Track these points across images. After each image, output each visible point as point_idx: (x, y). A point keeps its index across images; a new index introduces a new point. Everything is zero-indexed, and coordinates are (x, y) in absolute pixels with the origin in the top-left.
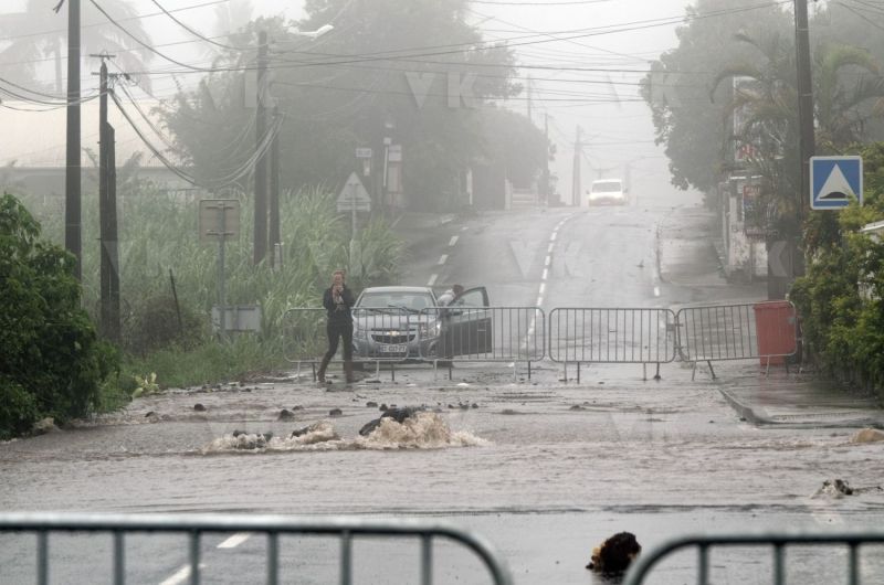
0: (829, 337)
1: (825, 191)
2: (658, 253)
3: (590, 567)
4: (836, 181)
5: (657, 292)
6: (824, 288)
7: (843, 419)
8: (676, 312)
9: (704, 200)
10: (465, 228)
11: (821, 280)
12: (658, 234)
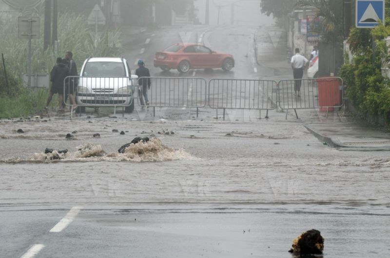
0: (366, 98)
1: (364, 18)
2: (256, 50)
3: (291, 251)
4: (370, 13)
5: (255, 70)
6: (363, 71)
7: (384, 145)
8: (278, 82)
9: (276, 22)
10: (153, 35)
11: (360, 66)
12: (255, 40)
